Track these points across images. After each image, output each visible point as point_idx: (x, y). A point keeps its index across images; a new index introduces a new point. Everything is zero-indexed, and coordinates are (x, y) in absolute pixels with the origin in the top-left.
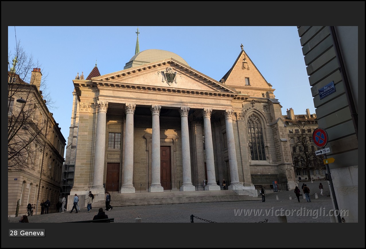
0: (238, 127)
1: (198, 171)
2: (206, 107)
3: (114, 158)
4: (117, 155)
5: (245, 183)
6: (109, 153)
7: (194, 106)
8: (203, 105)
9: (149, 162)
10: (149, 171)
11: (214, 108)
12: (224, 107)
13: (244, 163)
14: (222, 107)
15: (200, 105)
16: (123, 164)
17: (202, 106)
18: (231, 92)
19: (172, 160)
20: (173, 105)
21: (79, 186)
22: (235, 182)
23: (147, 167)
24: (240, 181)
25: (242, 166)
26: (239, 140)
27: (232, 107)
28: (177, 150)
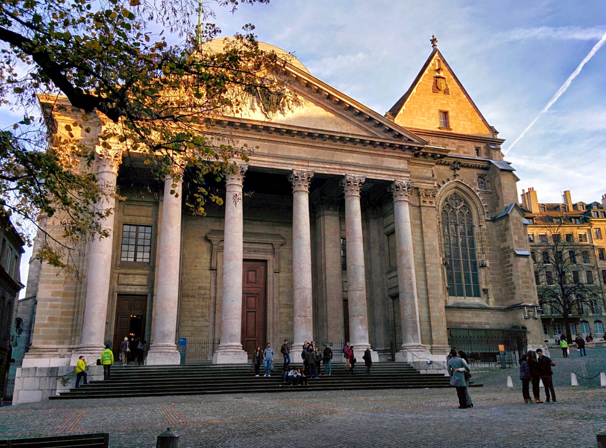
0: (421, 220)
1: (328, 317)
2: (351, 172)
3: (134, 283)
4: (142, 276)
5: (433, 346)
6: (123, 271)
7: (324, 169)
8: (344, 168)
9: (217, 295)
10: (217, 316)
11: (369, 174)
12: (391, 173)
13: (433, 301)
14: (388, 173)
15: (338, 167)
16: (154, 297)
17: (343, 170)
18: (409, 140)
19: (268, 292)
20: (276, 165)
21: (45, 346)
22: (412, 344)
23: (212, 305)
24: (422, 343)
25: (428, 307)
26: (424, 250)
27: (409, 175)
28: (282, 269)
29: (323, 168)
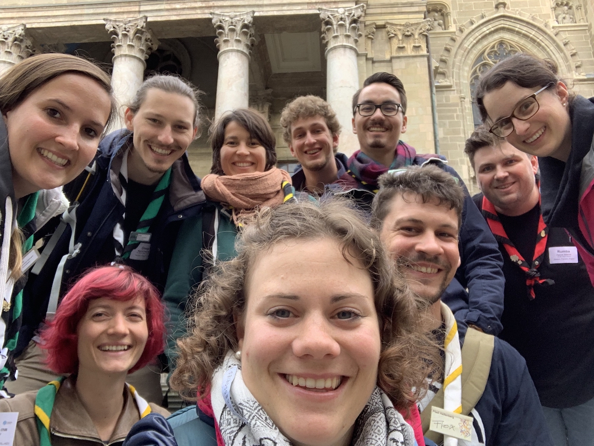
2: (226, 10)
8: (210, 4)
17: (208, 8)
29: (168, 10)
